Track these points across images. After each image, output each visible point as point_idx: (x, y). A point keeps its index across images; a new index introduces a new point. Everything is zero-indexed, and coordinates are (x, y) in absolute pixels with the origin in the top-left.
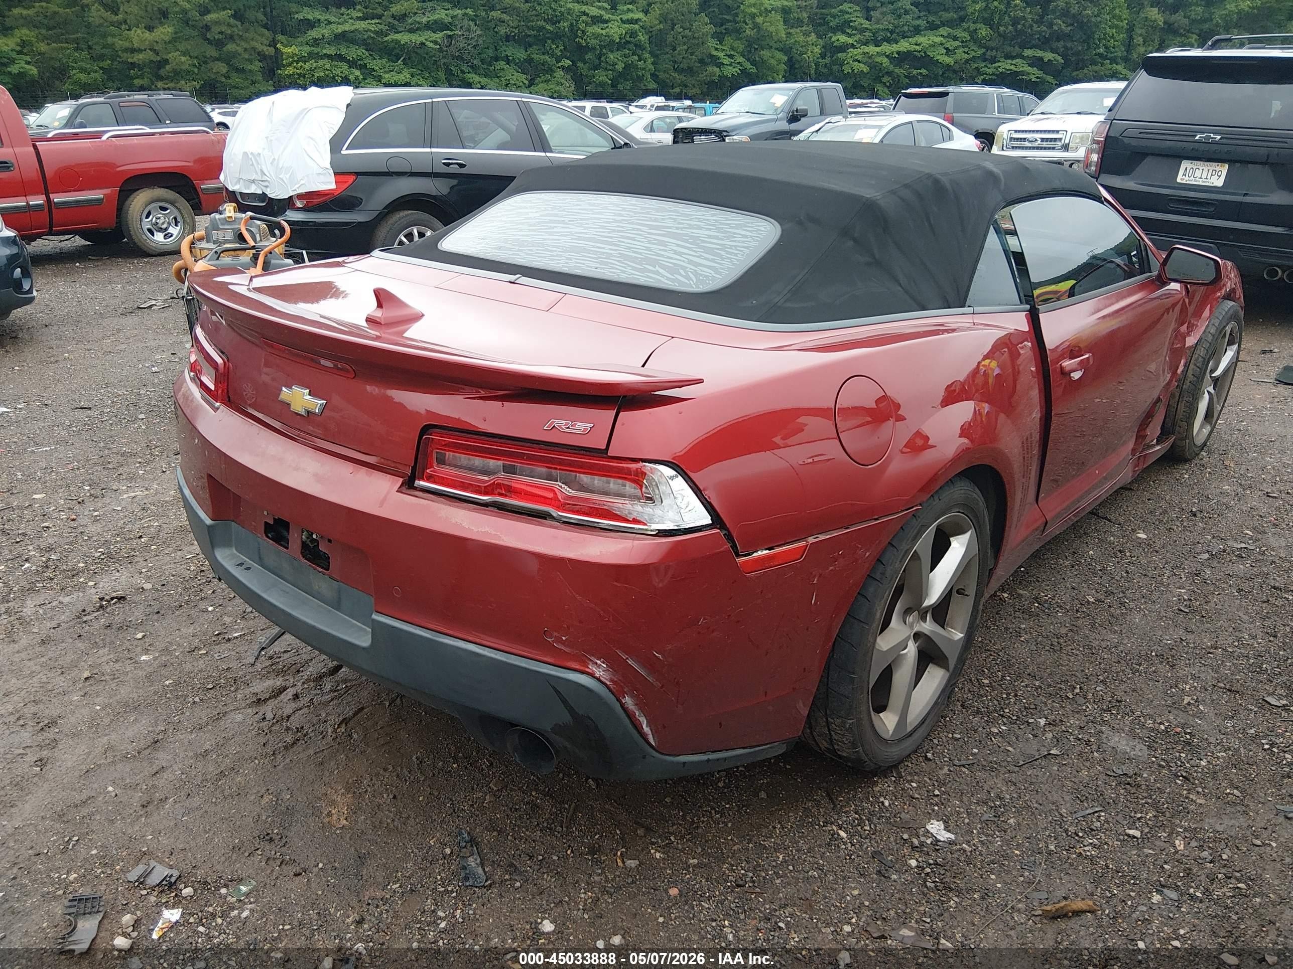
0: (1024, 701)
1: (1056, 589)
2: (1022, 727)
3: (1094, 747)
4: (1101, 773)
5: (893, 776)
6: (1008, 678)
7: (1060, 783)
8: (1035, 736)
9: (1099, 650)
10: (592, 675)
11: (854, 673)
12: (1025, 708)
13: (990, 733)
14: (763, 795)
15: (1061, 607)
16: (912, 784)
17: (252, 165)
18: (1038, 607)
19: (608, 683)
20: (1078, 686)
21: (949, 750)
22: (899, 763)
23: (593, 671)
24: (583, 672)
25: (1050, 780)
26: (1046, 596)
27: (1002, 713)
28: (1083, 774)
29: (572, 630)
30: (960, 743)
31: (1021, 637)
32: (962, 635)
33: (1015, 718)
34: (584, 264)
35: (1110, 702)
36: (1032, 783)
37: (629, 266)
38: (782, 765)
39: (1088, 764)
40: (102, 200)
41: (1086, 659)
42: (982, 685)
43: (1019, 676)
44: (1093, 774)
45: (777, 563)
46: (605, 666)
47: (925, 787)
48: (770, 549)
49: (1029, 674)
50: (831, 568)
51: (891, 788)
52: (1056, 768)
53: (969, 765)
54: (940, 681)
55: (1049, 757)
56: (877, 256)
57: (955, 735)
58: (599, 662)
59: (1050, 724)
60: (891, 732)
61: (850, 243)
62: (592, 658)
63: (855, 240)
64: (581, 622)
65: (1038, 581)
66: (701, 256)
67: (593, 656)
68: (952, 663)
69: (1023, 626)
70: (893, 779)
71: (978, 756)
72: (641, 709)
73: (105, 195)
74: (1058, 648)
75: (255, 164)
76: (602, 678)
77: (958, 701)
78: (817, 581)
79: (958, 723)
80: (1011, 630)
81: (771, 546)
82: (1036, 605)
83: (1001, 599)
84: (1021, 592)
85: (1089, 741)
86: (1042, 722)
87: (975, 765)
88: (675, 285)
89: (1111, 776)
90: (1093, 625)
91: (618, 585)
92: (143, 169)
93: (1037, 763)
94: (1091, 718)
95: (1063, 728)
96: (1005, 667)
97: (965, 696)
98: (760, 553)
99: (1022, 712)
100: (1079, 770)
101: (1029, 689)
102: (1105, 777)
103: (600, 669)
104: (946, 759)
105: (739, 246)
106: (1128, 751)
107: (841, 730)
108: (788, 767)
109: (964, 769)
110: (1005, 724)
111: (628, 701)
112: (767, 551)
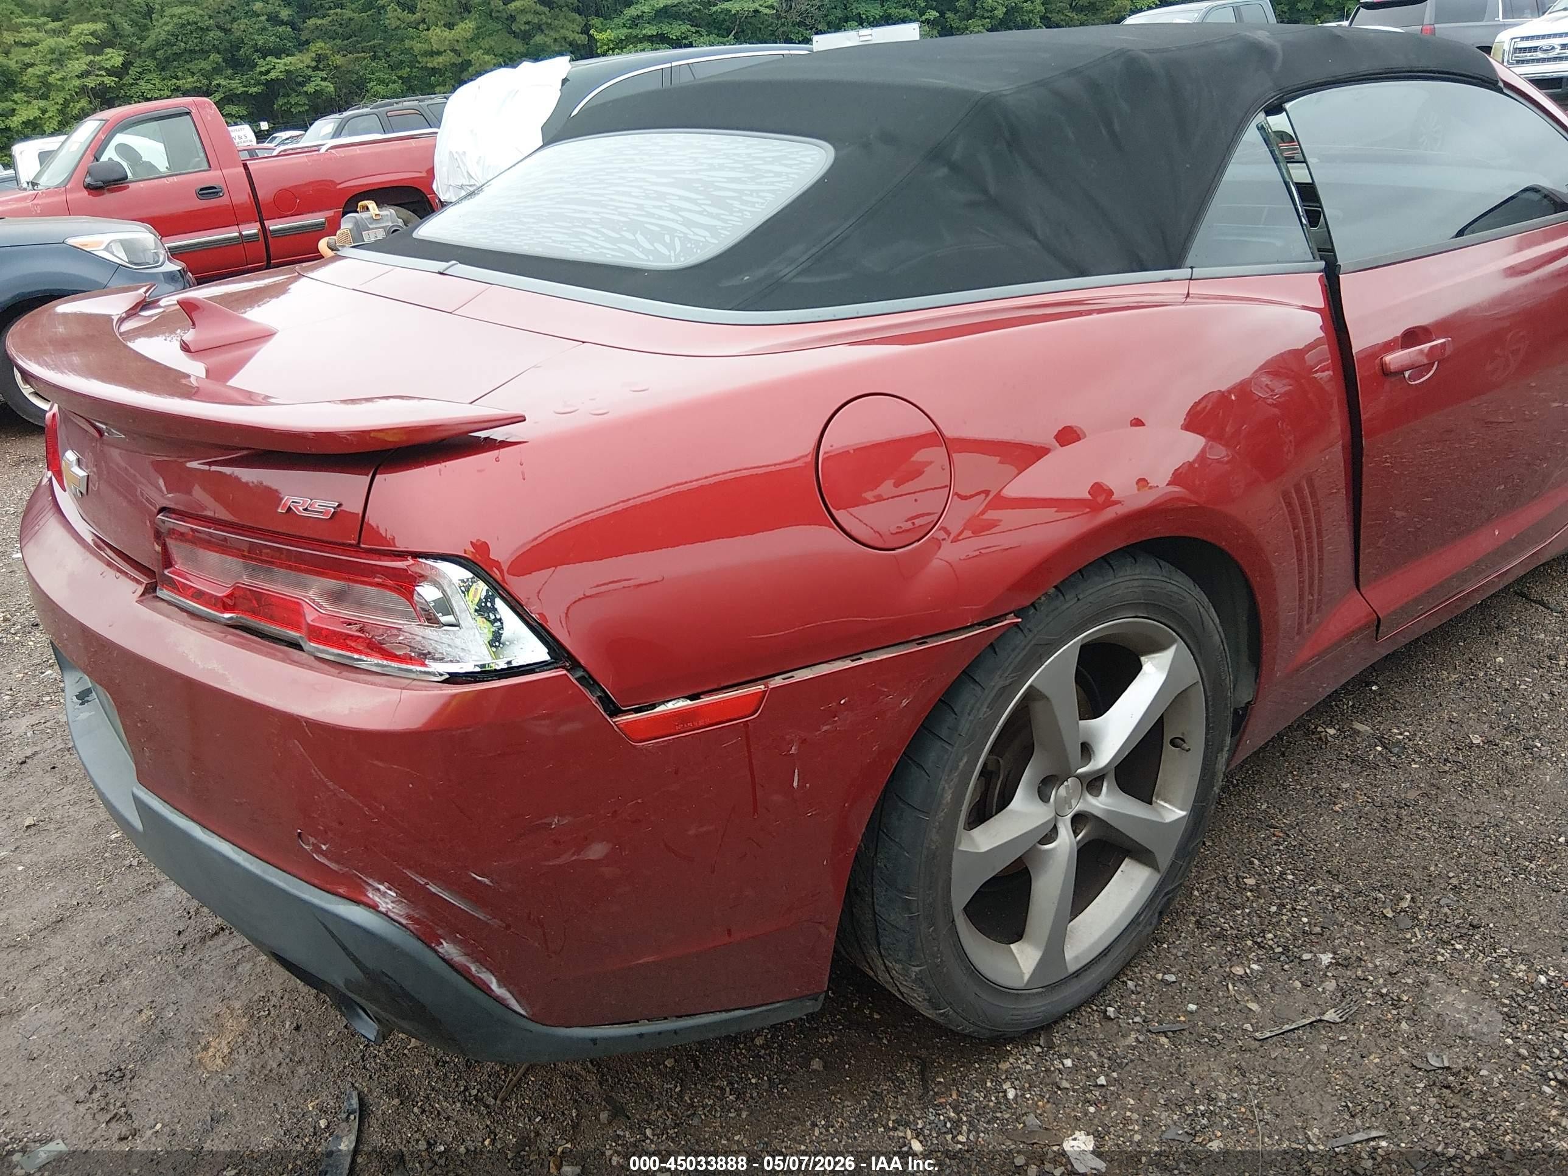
0: (1305, 920)
1: (1423, 722)
2: (1286, 967)
3: (1405, 1012)
4: (1404, 1061)
5: (1038, 1045)
6: (1290, 877)
7: (1323, 1076)
8: (1305, 985)
9: (1465, 829)
10: (373, 907)
11: (908, 894)
12: (1304, 932)
13: (1230, 976)
14: (816, 1064)
15: (1419, 752)
16: (1065, 1061)
17: (459, 167)
18: (1380, 753)
19: (404, 922)
20: (1408, 896)
21: (1148, 1002)
22: (1055, 1022)
23: (373, 901)
24: (358, 903)
25: (1309, 1068)
26: (1401, 734)
27: (1259, 940)
28: (1371, 1062)
29: (330, 834)
30: (1174, 989)
31: (1335, 804)
32: (1183, 813)
33: (1280, 950)
34: (550, 238)
35: (1458, 926)
36: (1275, 1073)
37: (603, 234)
38: (867, 1012)
39: (1384, 1043)
40: (323, 224)
41: (1437, 846)
42: (1242, 888)
43: (1310, 875)
44: (1388, 1063)
45: (701, 723)
46: (394, 895)
47: (1086, 1069)
48: (692, 698)
49: (1329, 872)
50: (825, 728)
51: (1028, 1067)
52: (1324, 1047)
53: (1174, 1032)
54: (1142, 888)
55: (1320, 1025)
56: (992, 189)
57: (1167, 977)
58: (382, 887)
59: (1338, 964)
60: (1026, 977)
61: (943, 171)
62: (370, 881)
63: (954, 167)
64: (341, 823)
65: (1395, 709)
66: (705, 210)
67: (371, 877)
68: (1165, 859)
69: (1345, 786)
70: (1038, 1049)
71: (1196, 1017)
72: (480, 961)
73: (326, 218)
74: (1395, 825)
75: (461, 165)
76: (391, 915)
77: (1193, 914)
78: (799, 749)
79: (1180, 954)
80: (1322, 793)
81: (696, 691)
82: (1379, 749)
83: (1320, 739)
84: (1358, 726)
85: (1400, 1000)
86: (1326, 958)
87: (1186, 1033)
88: (648, 260)
89: (1420, 1069)
90: (1467, 786)
91: (381, 764)
92: (367, 185)
93: (1295, 1035)
94: (1415, 956)
95: (1359, 973)
96: (1292, 857)
97: (1207, 906)
98: (670, 706)
99: (1296, 939)
100: (1365, 1053)
101: (1320, 898)
102: (1408, 1071)
103: (386, 899)
104: (1137, 1019)
105: (763, 191)
106: (1465, 1022)
107: (906, 981)
108: (876, 1016)
109: (1163, 1040)
110: (1259, 961)
111: (447, 948)
112: (689, 702)
